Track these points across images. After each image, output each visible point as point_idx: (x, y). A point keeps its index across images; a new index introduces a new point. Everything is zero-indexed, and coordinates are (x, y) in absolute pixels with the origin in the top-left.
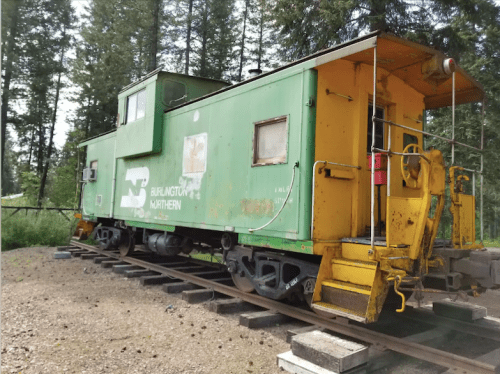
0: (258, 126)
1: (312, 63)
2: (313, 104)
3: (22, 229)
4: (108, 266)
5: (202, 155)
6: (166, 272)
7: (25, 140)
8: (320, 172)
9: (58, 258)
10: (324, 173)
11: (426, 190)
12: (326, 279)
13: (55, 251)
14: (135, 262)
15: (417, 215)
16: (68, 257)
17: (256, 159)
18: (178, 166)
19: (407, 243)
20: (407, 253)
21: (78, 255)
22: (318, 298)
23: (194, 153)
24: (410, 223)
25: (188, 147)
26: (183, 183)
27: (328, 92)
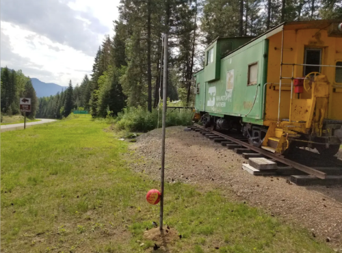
0: (250, 66)
1: (265, 37)
2: (266, 56)
3: (174, 118)
4: (204, 134)
5: (232, 81)
6: (226, 137)
7: (180, 70)
8: (270, 88)
9: (185, 130)
10: (272, 88)
11: (313, 95)
12: (271, 137)
13: (186, 128)
14: (216, 133)
15: (309, 107)
16: (190, 130)
17: (249, 82)
18: (225, 85)
19: (305, 120)
20: (304, 125)
21: (194, 130)
22: (266, 144)
23: (230, 80)
24: (307, 111)
25: (228, 76)
26: (226, 94)
27: (276, 49)
